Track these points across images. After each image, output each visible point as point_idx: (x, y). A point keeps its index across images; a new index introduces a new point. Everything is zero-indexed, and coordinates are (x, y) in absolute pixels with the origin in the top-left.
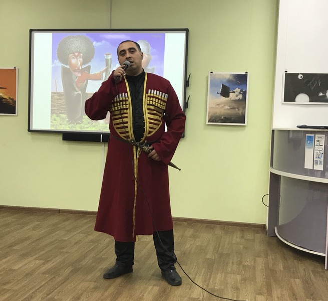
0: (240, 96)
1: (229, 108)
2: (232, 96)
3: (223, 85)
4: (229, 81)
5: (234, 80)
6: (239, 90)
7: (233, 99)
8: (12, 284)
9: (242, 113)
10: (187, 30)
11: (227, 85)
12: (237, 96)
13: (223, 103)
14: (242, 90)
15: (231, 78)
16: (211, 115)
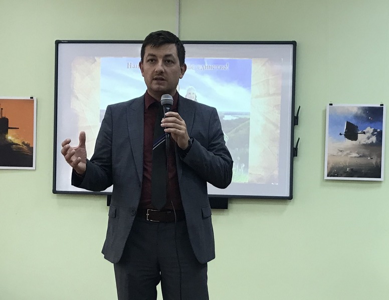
0: (374, 139)
1: (357, 155)
2: (362, 138)
3: (347, 122)
4: (356, 117)
5: (364, 115)
7: (363, 142)
9: (376, 163)
10: (294, 44)
11: (353, 122)
12: (368, 138)
13: (349, 149)
14: (375, 130)
15: (359, 112)
16: (330, 166)
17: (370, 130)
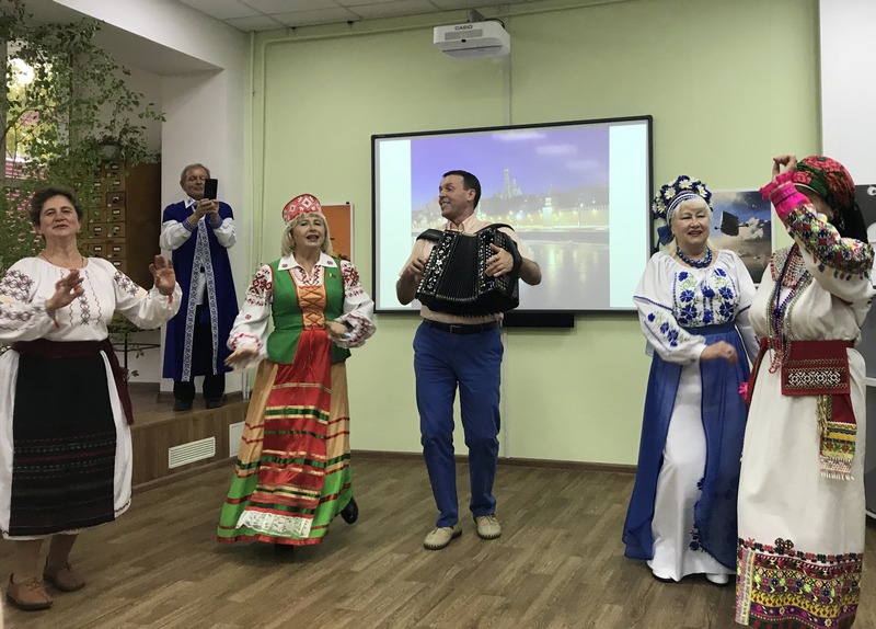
0: (760, 233)
2: (744, 232)
3: (724, 213)
4: (736, 205)
5: (745, 203)
6: (756, 221)
7: (746, 238)
8: (351, 600)
9: (765, 263)
10: (649, 119)
11: (732, 212)
12: (753, 232)
14: (761, 222)
15: (739, 199)
17: (754, 221)
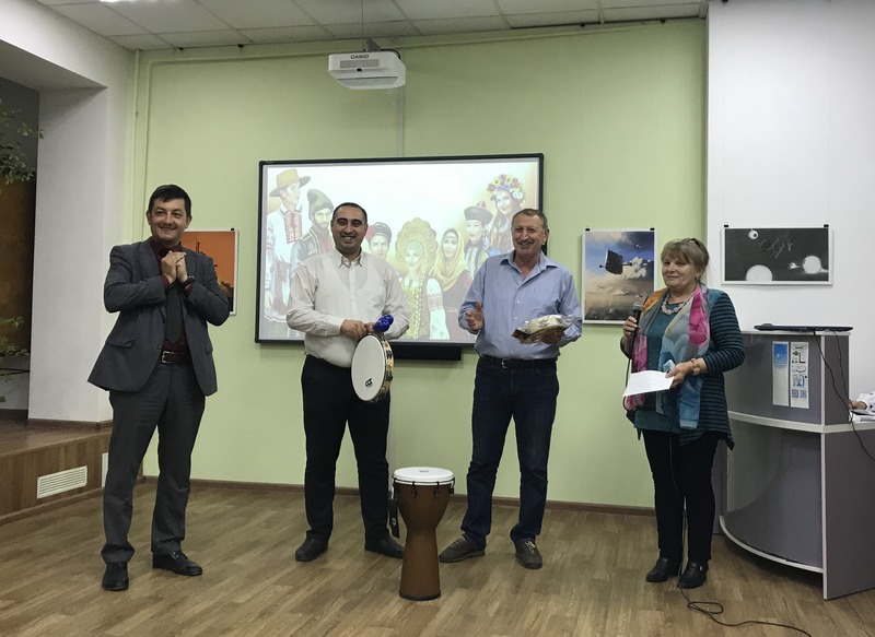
0: (643, 272)
1: (623, 293)
2: (628, 271)
3: (609, 252)
4: (621, 245)
5: (630, 242)
6: (640, 261)
7: (629, 276)
10: (540, 157)
11: (617, 251)
12: (636, 271)
13: (612, 285)
14: (645, 261)
15: (624, 238)
16: (589, 306)
17: (637, 260)
